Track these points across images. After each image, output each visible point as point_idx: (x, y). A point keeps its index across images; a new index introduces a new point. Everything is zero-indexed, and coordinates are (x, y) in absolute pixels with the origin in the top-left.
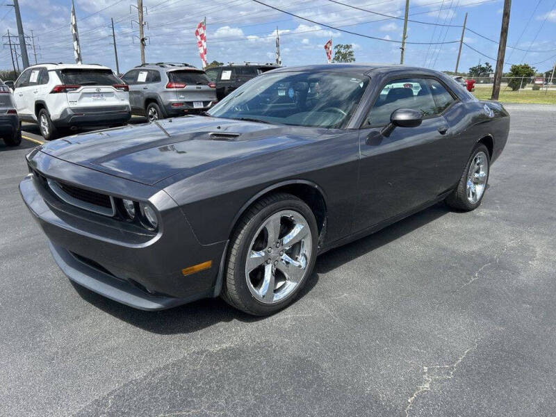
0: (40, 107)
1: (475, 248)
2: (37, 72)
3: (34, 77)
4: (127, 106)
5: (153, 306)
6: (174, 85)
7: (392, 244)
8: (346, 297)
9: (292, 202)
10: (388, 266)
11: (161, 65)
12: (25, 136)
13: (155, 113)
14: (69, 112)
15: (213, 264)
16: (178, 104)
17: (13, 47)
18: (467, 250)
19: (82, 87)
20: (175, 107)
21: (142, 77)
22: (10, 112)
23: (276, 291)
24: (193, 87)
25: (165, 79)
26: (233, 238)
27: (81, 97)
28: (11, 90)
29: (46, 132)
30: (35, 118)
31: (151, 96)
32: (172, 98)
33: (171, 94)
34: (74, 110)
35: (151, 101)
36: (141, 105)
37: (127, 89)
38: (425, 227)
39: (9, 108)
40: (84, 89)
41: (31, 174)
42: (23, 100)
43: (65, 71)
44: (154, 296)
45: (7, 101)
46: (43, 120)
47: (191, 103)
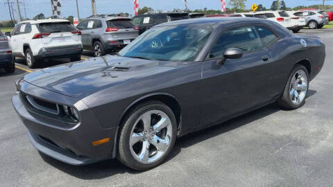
0: (26, 47)
1: (287, 133)
2: (25, 25)
3: (23, 29)
4: (80, 45)
5: (79, 162)
6: (111, 29)
7: (233, 131)
8: (195, 161)
9: (158, 105)
10: (226, 143)
11: (103, 16)
12: (17, 66)
13: (98, 48)
14: (44, 50)
15: (110, 140)
16: (114, 42)
17: (10, 4)
18: (281, 134)
19: (52, 34)
20: (112, 44)
21: (90, 25)
22: (8, 52)
23: (150, 157)
24: (123, 30)
25: (105, 26)
26: (121, 125)
27: (51, 41)
28: (9, 37)
29: (30, 63)
30: (23, 54)
31: (96, 37)
32: (109, 38)
33: (109, 35)
34: (46, 49)
35: (96, 40)
36: (90, 43)
37: (80, 33)
38: (259, 120)
39: (7, 50)
40: (53, 35)
41: (18, 92)
42: (16, 44)
43: (41, 24)
44: (80, 157)
45: (6, 45)
46: (28, 56)
47: (122, 41)
